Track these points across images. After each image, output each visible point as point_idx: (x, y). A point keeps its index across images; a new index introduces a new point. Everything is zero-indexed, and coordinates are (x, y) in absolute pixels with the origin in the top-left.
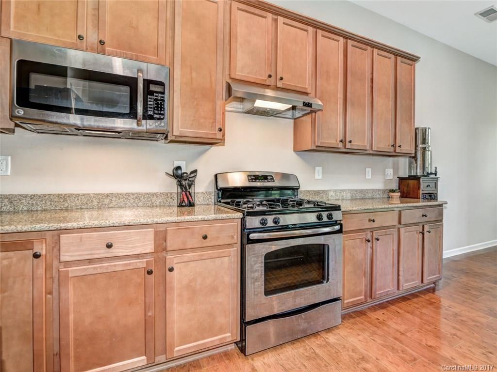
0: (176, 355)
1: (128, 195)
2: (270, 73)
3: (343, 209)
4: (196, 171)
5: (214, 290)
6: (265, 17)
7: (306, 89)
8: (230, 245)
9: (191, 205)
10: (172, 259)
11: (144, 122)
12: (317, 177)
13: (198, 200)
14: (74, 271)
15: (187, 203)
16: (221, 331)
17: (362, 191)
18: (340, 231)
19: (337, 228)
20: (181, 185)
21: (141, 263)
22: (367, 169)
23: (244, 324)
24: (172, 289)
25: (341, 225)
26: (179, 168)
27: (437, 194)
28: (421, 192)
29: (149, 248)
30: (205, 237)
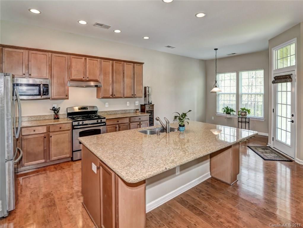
0: (52, 160)
1: (37, 116)
2: (84, 76)
3: (106, 118)
4: (59, 108)
5: (63, 142)
6: (82, 59)
7: (97, 79)
8: (69, 130)
9: (58, 118)
10: (51, 134)
11: (43, 96)
12: (106, 106)
13: (60, 117)
14: (25, 137)
15: (57, 118)
16: (66, 154)
17: (124, 110)
18: (105, 125)
19: (104, 124)
20: (55, 113)
21: (43, 135)
22: (128, 102)
23: (73, 152)
24: (52, 142)
25: (105, 123)
26: (54, 107)
27: (153, 110)
28: (146, 110)
29: (45, 131)
30: (61, 128)
